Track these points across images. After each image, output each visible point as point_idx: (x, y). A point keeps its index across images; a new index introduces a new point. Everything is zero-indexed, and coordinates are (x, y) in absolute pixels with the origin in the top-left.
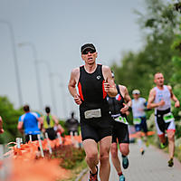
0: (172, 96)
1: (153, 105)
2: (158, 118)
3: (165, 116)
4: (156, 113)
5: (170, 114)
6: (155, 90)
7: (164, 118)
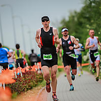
0: (98, 42)
1: (88, 47)
2: (91, 55)
3: (95, 53)
4: (90, 51)
5: (97, 52)
6: (89, 39)
7: (94, 55)
